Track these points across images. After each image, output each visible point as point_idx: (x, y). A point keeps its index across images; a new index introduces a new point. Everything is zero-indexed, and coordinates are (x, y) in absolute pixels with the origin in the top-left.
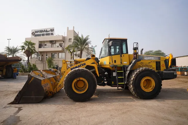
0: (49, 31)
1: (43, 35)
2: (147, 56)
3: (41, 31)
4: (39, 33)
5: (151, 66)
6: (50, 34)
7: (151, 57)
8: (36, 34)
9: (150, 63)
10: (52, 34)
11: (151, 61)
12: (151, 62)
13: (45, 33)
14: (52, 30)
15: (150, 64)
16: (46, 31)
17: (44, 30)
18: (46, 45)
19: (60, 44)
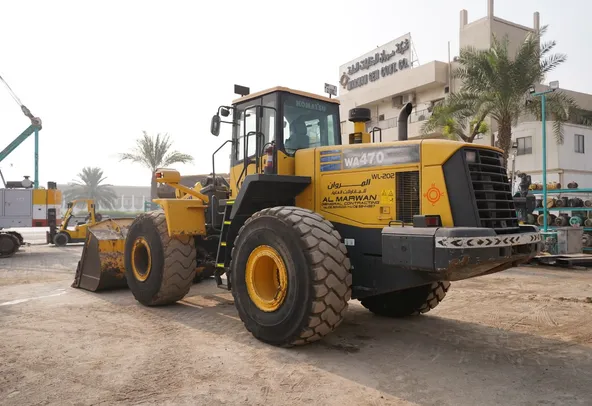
0: (394, 54)
1: (374, 77)
2: (357, 151)
3: (368, 63)
4: (361, 74)
5: (372, 200)
6: (397, 68)
7: (372, 154)
8: (353, 78)
9: (369, 182)
10: (404, 64)
11: (375, 174)
12: (374, 177)
13: (379, 66)
14: (404, 46)
15: (370, 190)
16: (384, 57)
17: (377, 55)
18: (382, 118)
19: (433, 102)
